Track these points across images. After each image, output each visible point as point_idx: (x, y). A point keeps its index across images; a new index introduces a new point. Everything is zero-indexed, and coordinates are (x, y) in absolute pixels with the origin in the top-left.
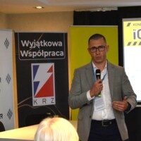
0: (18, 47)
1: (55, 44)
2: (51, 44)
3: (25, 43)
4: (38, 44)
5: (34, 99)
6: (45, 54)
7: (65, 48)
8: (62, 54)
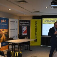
0: (19, 23)
1: (28, 23)
2: (27, 23)
3: (21, 22)
4: (24, 22)
5: (22, 34)
6: (25, 25)
7: (30, 24)
8: (29, 25)
